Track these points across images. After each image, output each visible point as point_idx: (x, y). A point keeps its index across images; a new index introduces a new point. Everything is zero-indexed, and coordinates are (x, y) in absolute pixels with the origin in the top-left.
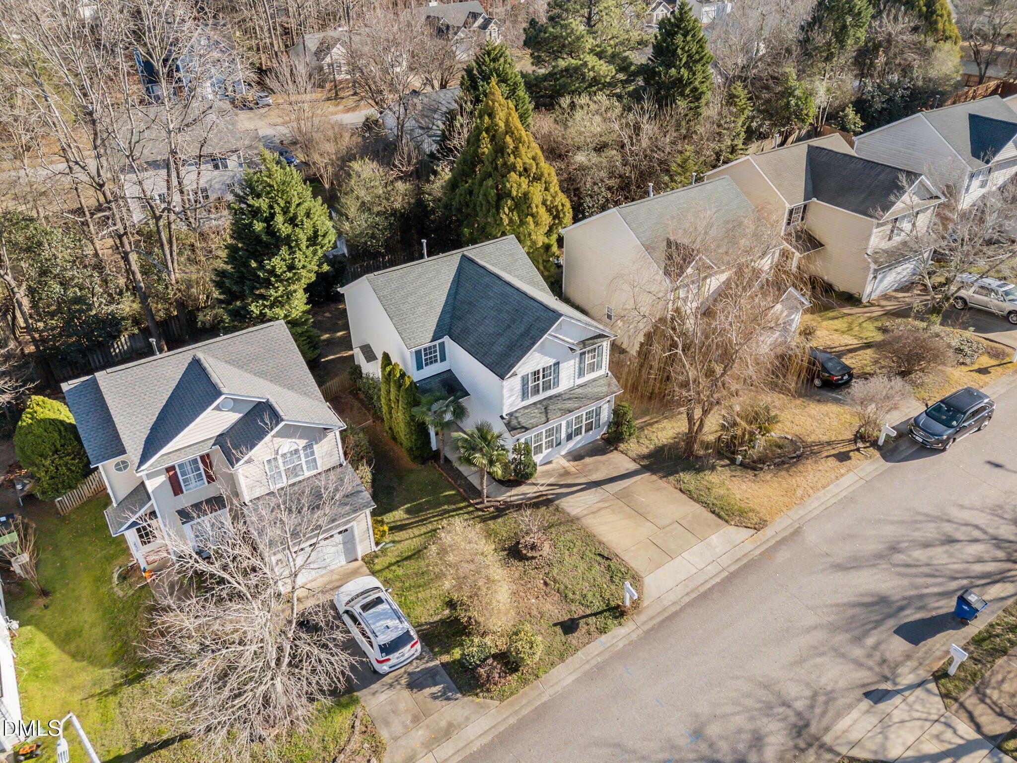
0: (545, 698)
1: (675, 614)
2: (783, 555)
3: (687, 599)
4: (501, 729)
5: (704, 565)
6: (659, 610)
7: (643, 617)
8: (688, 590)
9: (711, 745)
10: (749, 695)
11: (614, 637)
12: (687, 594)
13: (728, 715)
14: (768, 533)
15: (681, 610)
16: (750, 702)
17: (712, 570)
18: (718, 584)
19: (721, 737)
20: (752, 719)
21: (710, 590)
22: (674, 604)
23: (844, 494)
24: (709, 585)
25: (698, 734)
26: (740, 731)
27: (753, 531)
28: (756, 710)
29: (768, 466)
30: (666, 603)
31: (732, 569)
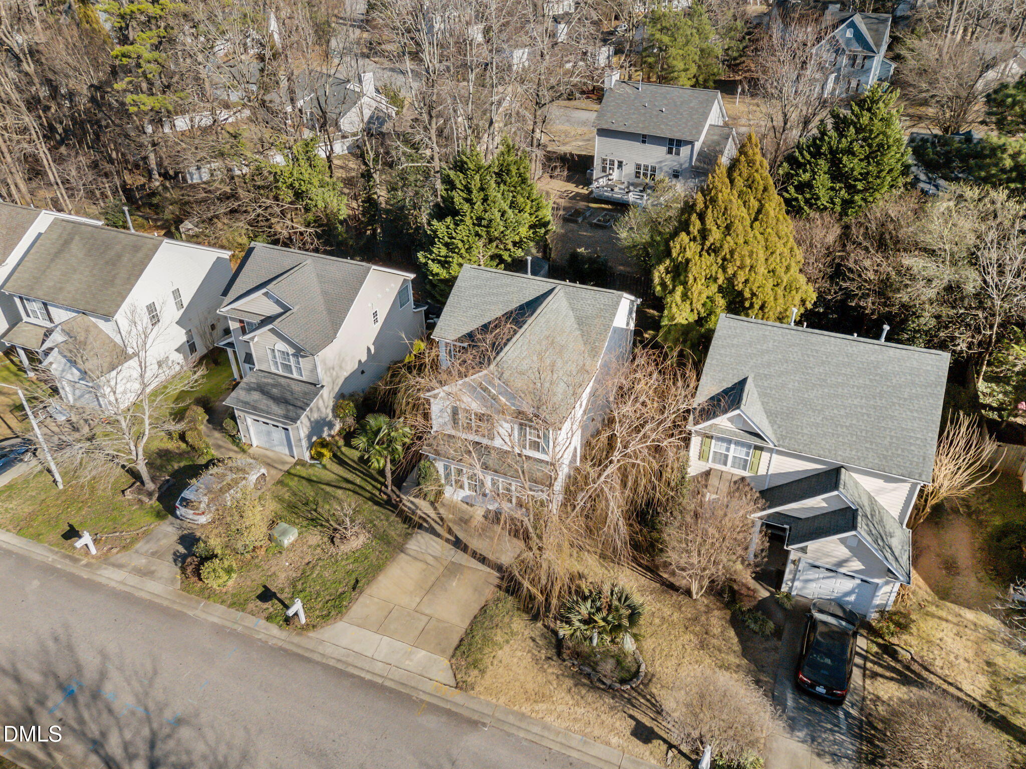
0: (191, 613)
1: (309, 660)
2: (431, 721)
3: (332, 663)
4: (157, 600)
5: (379, 659)
6: (311, 647)
7: (297, 639)
8: (344, 659)
9: (169, 736)
10: (230, 746)
11: (265, 628)
12: (339, 661)
13: (204, 737)
14: (458, 697)
15: (317, 663)
16: (222, 750)
17: (379, 667)
18: (362, 679)
19: (179, 741)
20: (204, 758)
21: (352, 676)
22: (323, 655)
23: (574, 754)
24: (356, 672)
25: (179, 722)
26: (188, 752)
27: (453, 683)
28: (216, 758)
29: (573, 664)
30: (320, 649)
31: (388, 684)
